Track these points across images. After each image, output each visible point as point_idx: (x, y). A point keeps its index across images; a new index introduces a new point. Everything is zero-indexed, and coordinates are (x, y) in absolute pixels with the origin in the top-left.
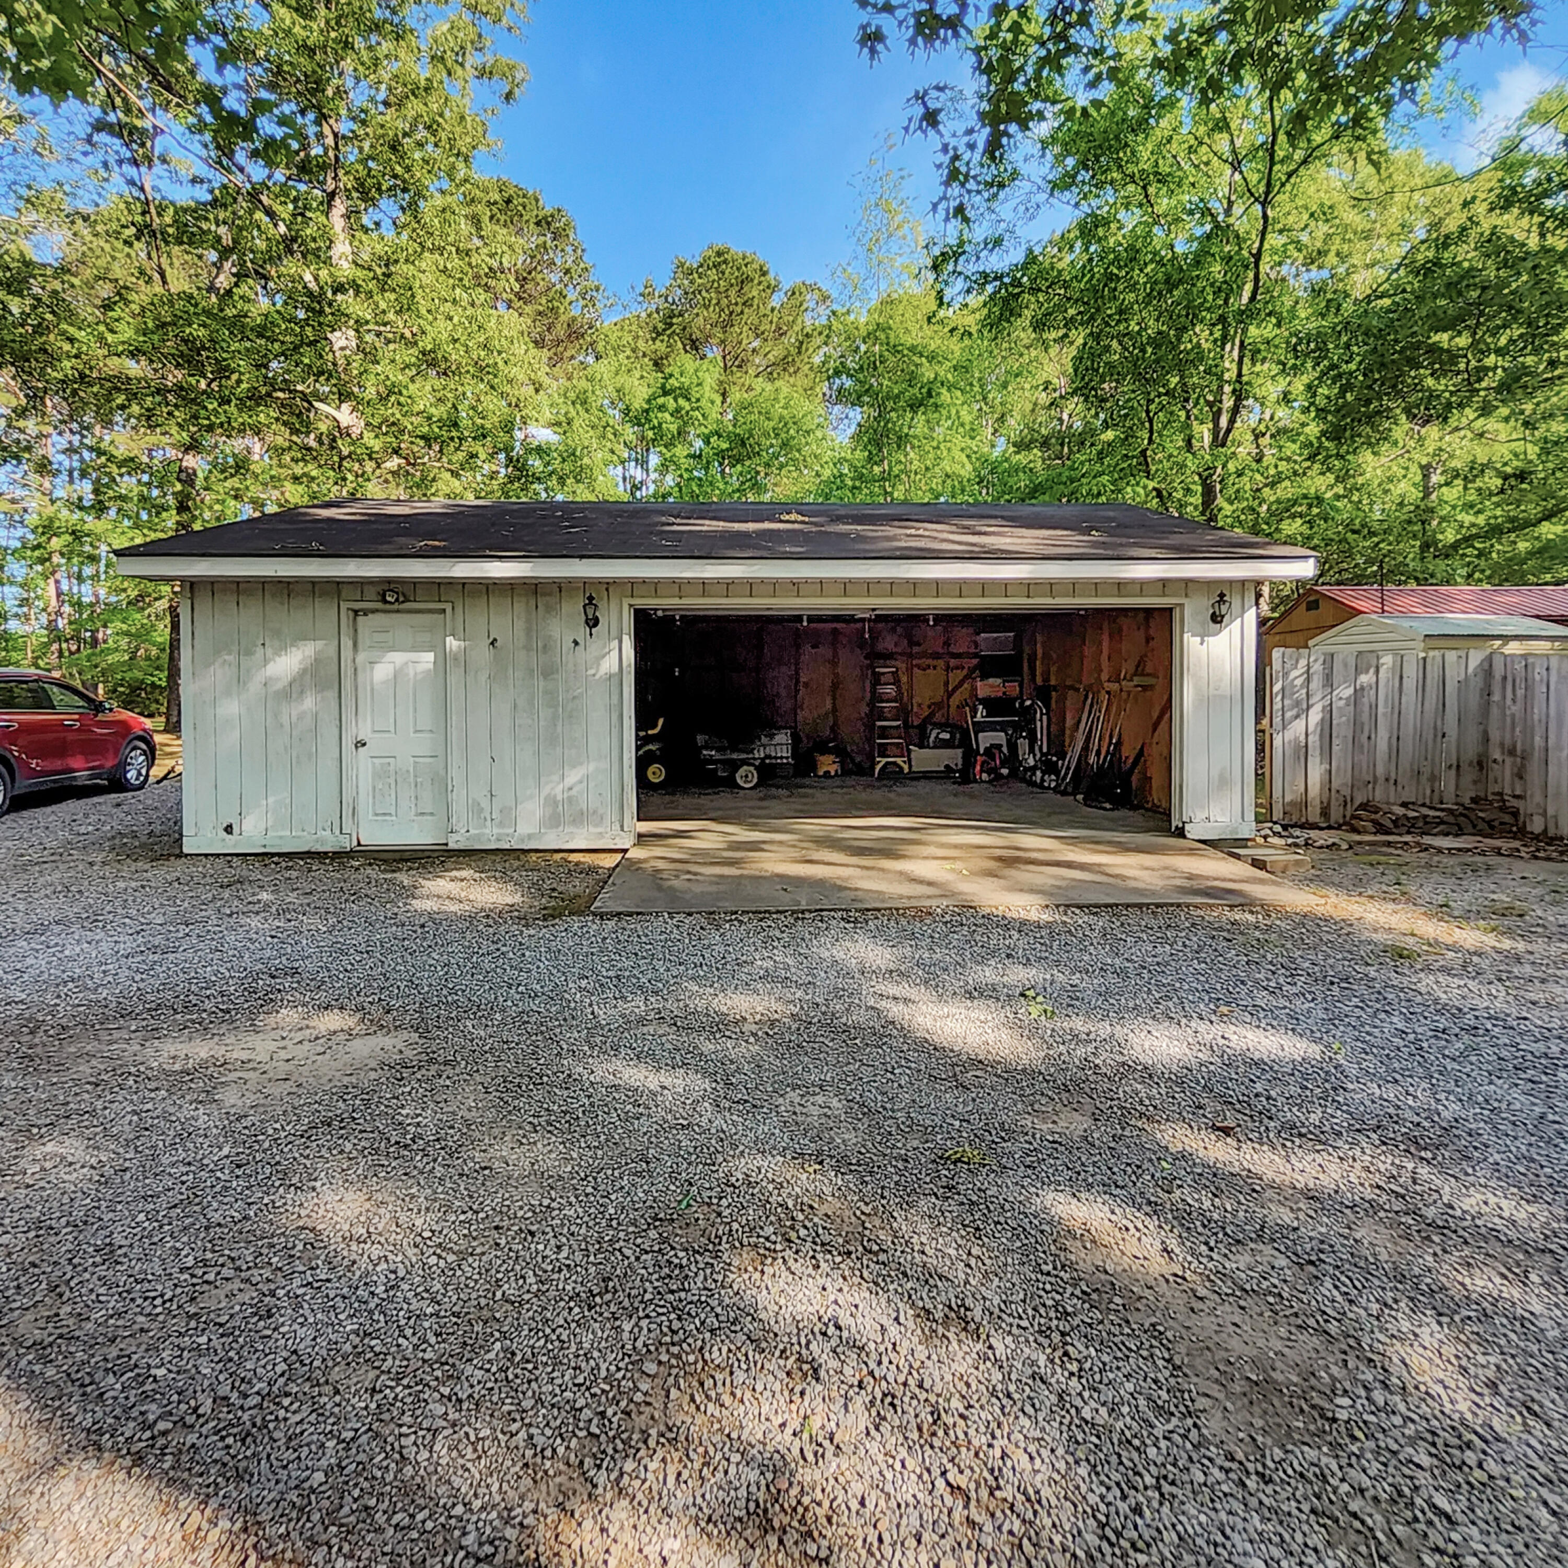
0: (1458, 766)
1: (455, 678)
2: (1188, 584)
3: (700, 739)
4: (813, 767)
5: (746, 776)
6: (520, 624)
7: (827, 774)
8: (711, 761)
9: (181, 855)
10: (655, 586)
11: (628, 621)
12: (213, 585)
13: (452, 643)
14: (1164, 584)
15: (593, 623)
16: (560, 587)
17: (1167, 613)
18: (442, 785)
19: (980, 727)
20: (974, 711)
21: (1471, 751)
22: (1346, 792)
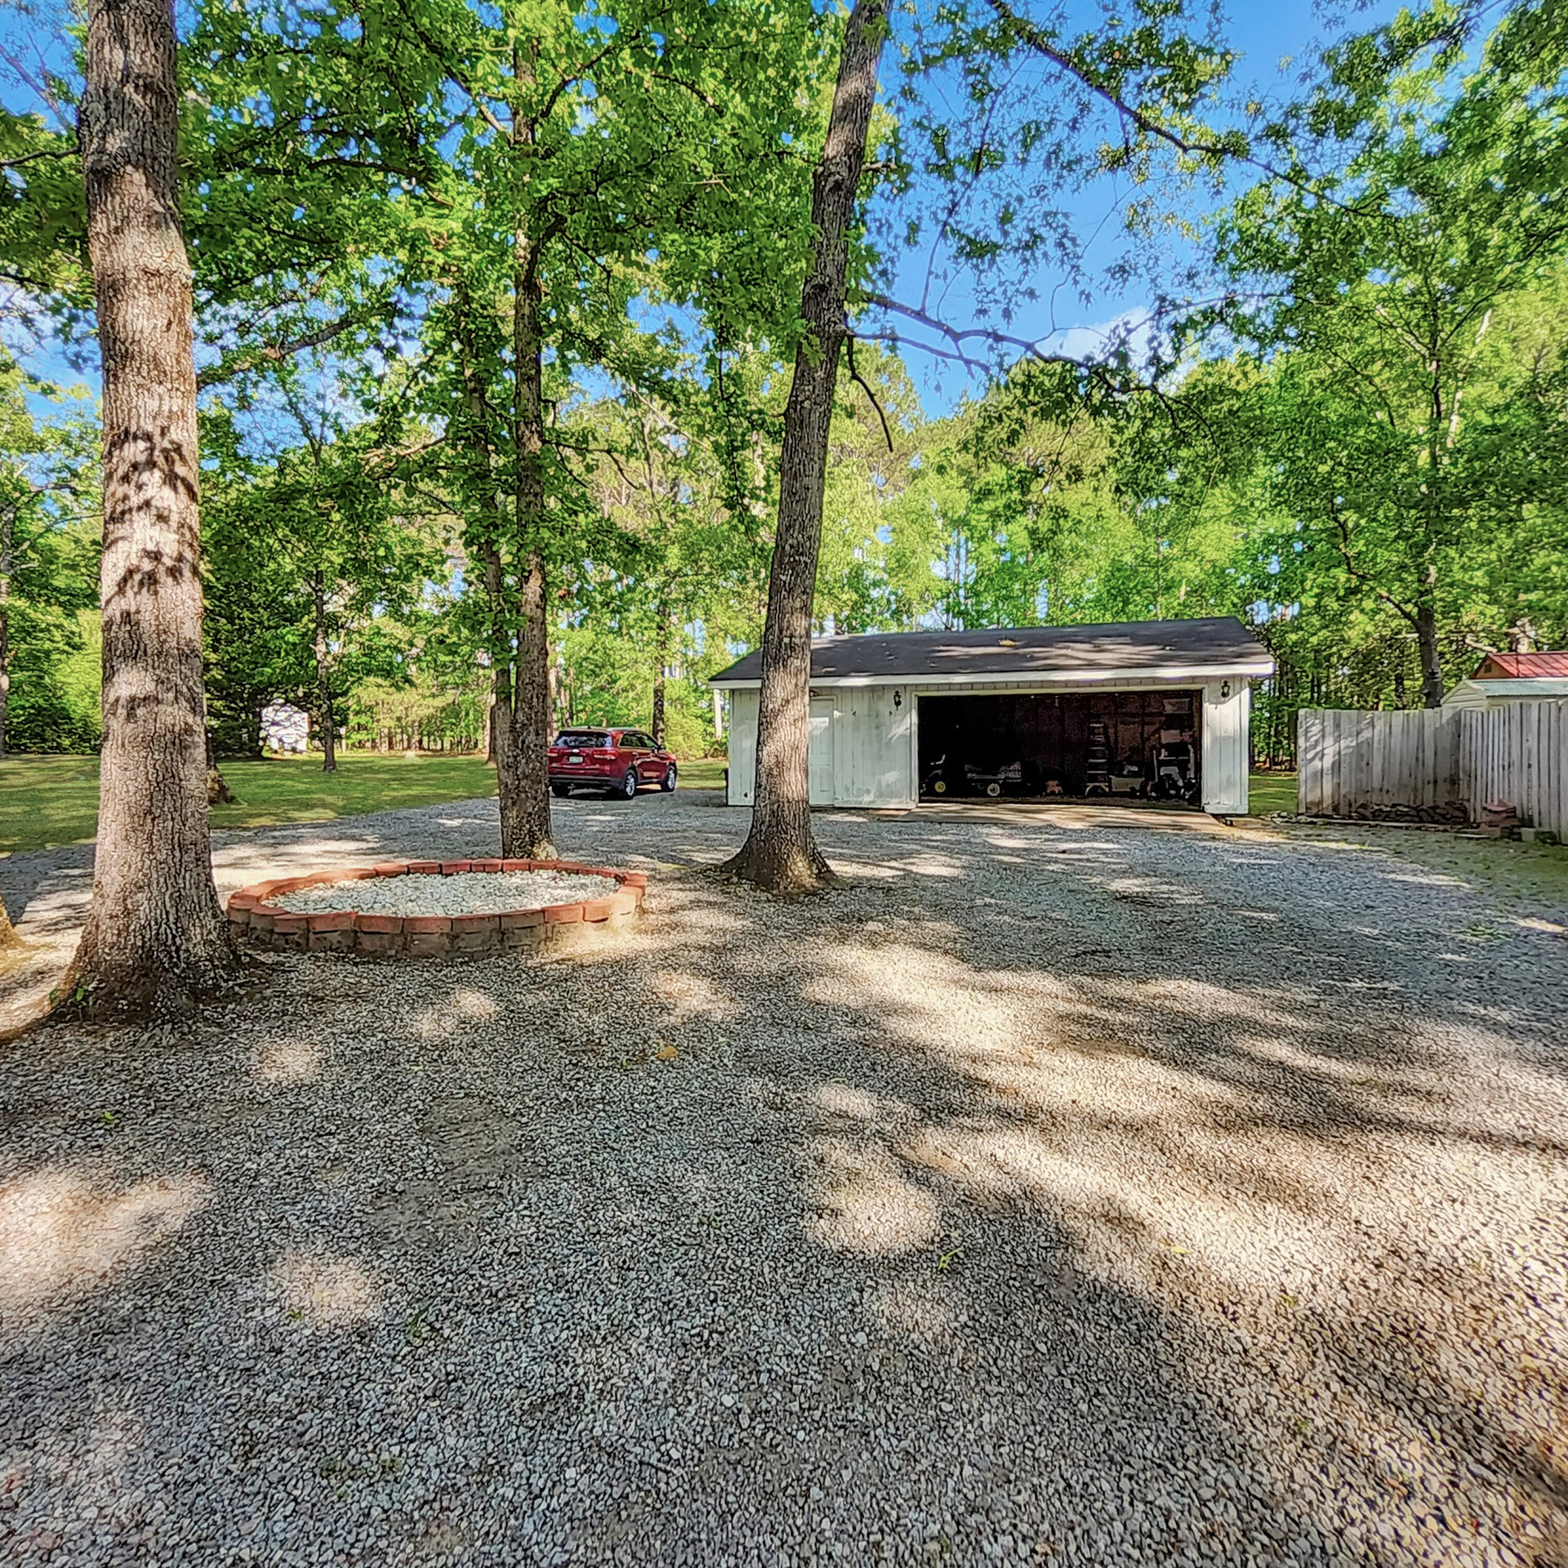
0: (1435, 782)
1: (838, 728)
2: (1207, 679)
3: (967, 767)
4: (1045, 788)
5: (994, 789)
6: (866, 705)
7: (1053, 793)
8: (972, 780)
9: (726, 805)
10: (927, 686)
11: (915, 702)
12: (741, 691)
13: (837, 714)
14: (1193, 679)
15: (898, 703)
16: (884, 687)
17: (1200, 692)
18: (831, 777)
19: (1162, 763)
20: (1159, 754)
21: (1445, 771)
22: (1352, 797)
